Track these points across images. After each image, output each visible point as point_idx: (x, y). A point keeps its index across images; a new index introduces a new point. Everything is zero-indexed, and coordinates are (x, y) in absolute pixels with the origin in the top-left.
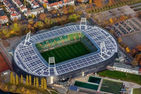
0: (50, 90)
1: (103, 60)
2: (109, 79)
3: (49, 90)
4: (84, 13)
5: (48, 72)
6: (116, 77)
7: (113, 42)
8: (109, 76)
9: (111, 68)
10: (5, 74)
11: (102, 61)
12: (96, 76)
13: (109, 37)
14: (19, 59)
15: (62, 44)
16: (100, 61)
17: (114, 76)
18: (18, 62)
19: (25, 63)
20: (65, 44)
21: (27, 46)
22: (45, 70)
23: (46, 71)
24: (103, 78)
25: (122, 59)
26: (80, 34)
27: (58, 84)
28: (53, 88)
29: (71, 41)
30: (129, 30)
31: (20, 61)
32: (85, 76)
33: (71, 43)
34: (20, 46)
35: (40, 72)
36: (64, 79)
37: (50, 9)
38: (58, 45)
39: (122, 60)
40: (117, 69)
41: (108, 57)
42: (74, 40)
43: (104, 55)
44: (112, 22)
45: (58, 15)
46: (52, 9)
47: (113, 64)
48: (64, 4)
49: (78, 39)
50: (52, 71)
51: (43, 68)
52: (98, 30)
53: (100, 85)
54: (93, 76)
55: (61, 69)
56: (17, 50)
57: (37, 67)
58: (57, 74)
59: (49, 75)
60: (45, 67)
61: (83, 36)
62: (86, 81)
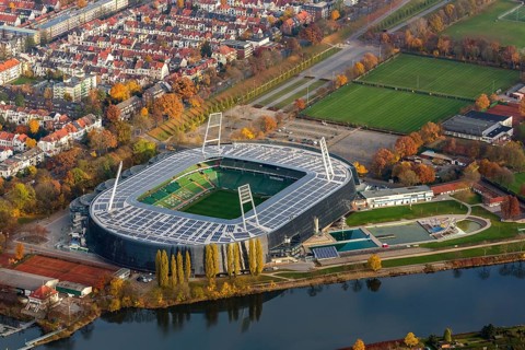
0: (273, 274)
3: (271, 275)
8: (373, 221)
11: (340, 187)
12: (344, 227)
16: (334, 188)
21: (121, 210)
24: (364, 228)
26: (202, 173)
27: (279, 256)
28: (276, 268)
33: (200, 196)
34: (99, 215)
35: (223, 236)
37: (56, 150)
40: (376, 206)
43: (331, 177)
44: (251, 136)
45: (94, 154)
46: (59, 149)
47: (362, 196)
48: (82, 132)
49: (206, 185)
50: (249, 227)
51: (221, 230)
52: (252, 147)
53: (373, 238)
54: (336, 231)
55: (267, 219)
56: (103, 223)
57: (203, 233)
58: (269, 230)
59: (252, 235)
60: (223, 226)
61: (214, 175)
62: (332, 241)
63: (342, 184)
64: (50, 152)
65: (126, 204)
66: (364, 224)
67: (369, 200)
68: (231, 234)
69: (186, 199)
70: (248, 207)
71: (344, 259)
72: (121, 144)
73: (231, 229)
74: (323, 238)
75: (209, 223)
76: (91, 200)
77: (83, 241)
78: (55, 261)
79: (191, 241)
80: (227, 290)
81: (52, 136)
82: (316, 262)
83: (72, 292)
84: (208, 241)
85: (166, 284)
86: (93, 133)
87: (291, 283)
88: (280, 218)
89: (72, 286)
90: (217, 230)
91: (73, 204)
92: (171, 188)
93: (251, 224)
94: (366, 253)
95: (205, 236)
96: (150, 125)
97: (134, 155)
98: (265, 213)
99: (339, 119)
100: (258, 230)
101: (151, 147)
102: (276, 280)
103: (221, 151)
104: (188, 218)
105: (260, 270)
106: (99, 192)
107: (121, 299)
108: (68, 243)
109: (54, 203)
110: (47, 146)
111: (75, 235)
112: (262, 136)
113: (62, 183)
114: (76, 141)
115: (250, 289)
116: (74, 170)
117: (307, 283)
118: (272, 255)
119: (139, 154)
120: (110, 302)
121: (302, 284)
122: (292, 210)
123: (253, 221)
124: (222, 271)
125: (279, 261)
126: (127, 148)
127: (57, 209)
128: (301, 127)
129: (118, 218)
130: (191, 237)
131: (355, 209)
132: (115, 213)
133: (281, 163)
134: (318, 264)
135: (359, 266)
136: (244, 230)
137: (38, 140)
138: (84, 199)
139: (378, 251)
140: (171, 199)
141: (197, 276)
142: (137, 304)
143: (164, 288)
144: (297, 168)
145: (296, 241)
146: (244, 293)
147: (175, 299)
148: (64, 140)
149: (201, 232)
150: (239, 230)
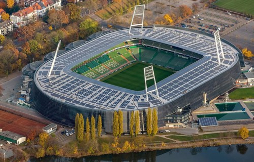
0: (165, 136)
1: (227, 67)
3: (163, 136)
4: (96, 19)
5: (145, 101)
9: (242, 84)
10: (48, 131)
11: (227, 69)
12: (227, 100)
13: (200, 36)
14: (62, 98)
16: (223, 69)
18: (66, 102)
19: (84, 100)
21: (57, 77)
23: (140, 101)
24: (242, 102)
26: (128, 49)
27: (171, 121)
28: (168, 131)
29: (121, 63)
31: (69, 100)
33: (123, 67)
34: (40, 80)
35: (129, 104)
36: (181, 110)
37: (23, 23)
38: (101, 74)
41: (232, 62)
43: (221, 60)
44: (171, 21)
45: (51, 28)
46: (25, 22)
47: (244, 76)
48: (45, 9)
49: (130, 58)
50: (151, 98)
51: (129, 99)
52: (168, 31)
53: (247, 111)
54: (221, 103)
55: (165, 93)
56: (42, 87)
57: (115, 101)
58: (165, 102)
59: (152, 105)
60: (131, 96)
61: (137, 51)
62: (216, 111)
63: (229, 66)
64: (18, 24)
65: (62, 72)
66: (243, 99)
67: (249, 80)
68: (136, 103)
69: (113, 69)
70: (151, 83)
71: (222, 127)
72: (71, 22)
73: (136, 99)
74: (209, 108)
75: (121, 92)
76: (38, 66)
77: (28, 98)
78: (4, 113)
79: (105, 106)
80: (127, 147)
81: (21, 12)
82: (200, 128)
83: (10, 140)
84: (117, 108)
85: (82, 139)
86: (53, 12)
87: (178, 144)
88: (176, 92)
89: (11, 135)
90: (126, 99)
91: (25, 68)
92: (103, 59)
93: (153, 95)
94: (240, 123)
95: (116, 103)
96: (96, 7)
97: (79, 31)
98: (165, 88)
99: (241, 11)
100: (157, 101)
101: (94, 25)
102: (167, 141)
103: (143, 33)
104: (106, 87)
105: (156, 132)
106: (46, 60)
107: (46, 149)
108: (17, 99)
109: (13, 66)
110: (17, 20)
111: (23, 93)
112: (180, 21)
113: (20, 51)
114: (40, 16)
115: (145, 147)
116: (31, 41)
117: (190, 145)
118: (166, 121)
119: (84, 30)
120: (37, 150)
121: (186, 145)
122: (186, 86)
123: (155, 93)
124: (126, 131)
125: (171, 126)
126: (75, 25)
127: (15, 70)
128: (211, 15)
129: (54, 84)
130: (105, 103)
131: (238, 86)
132: (53, 79)
133: (186, 46)
134: (201, 130)
135: (231, 134)
136: (147, 100)
137: (10, 14)
138: (32, 65)
139: (249, 122)
140: (101, 68)
141: (107, 133)
142: (58, 153)
143: (80, 142)
144: (197, 51)
145: (187, 110)
146: (140, 150)
147: (87, 152)
148: (30, 15)
149: (113, 99)
150: (143, 100)
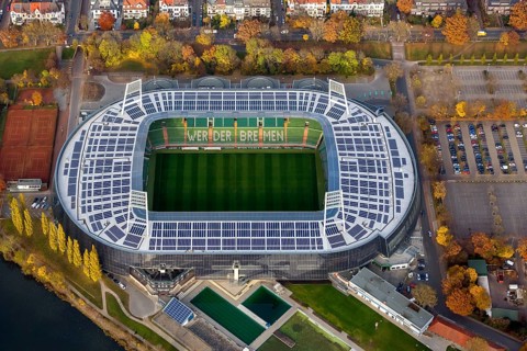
0: (108, 290)
1: (322, 248)
2: (314, 320)
3: (105, 289)
4: (395, 54)
5: (124, 231)
6: (342, 319)
7: (400, 193)
8: (320, 310)
9: (342, 283)
10: (20, 187)
11: (317, 251)
14: (76, 156)
15: (253, 142)
17: (337, 315)
18: (67, 165)
19: (83, 175)
20: (262, 144)
21: (126, 121)
22: (119, 220)
23: (120, 226)
24: (296, 309)
25: (401, 262)
28: (122, 286)
29: (289, 141)
30: (502, 163)
31: (75, 164)
32: (242, 279)
36: (163, 271)
38: (238, 140)
39: (401, 266)
40: (360, 295)
41: (345, 244)
42: (300, 140)
43: (334, 232)
47: (356, 273)
50: (138, 230)
51: (118, 212)
53: (271, 329)
55: (169, 234)
57: (104, 203)
58: (144, 249)
60: (126, 210)
62: (236, 299)
63: (326, 249)
67: (351, 284)
68: (113, 224)
69: (266, 142)
73: (124, 218)
74: (237, 288)
79: (82, 203)
84: (86, 216)
87: (98, 314)
88: (184, 242)
90: (115, 209)
100: (138, 240)
129: (107, 129)
132: (118, 121)
134: (153, 316)
140: (250, 133)
149: (106, 199)
